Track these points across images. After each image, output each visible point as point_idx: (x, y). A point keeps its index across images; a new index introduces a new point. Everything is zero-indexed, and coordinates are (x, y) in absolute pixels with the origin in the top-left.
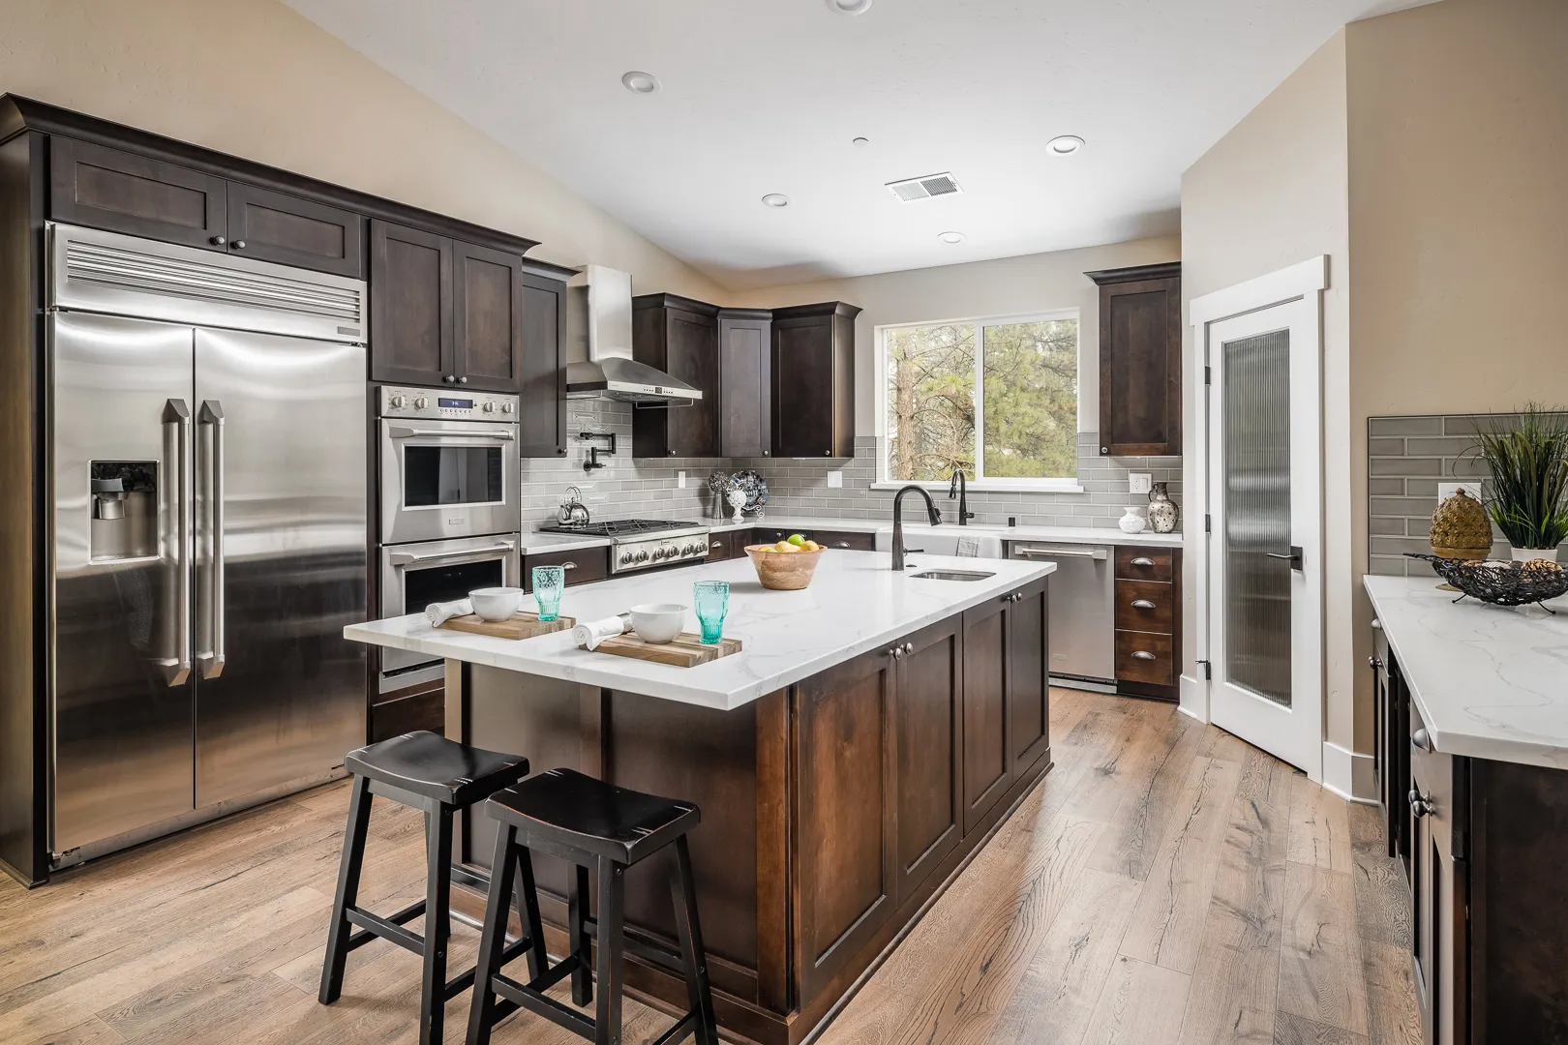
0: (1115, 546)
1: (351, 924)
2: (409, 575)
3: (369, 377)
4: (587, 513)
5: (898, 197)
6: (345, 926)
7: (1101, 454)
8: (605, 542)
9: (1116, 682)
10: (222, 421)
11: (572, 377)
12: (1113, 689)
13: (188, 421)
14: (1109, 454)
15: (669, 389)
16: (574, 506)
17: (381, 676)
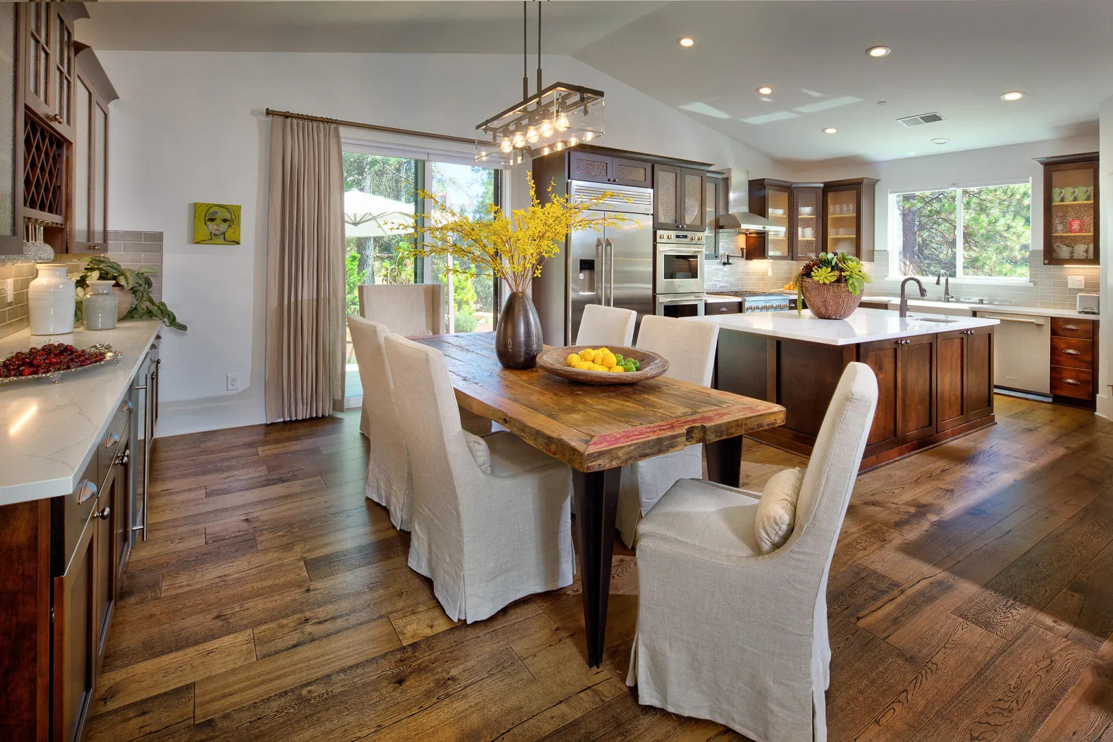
0: (1051, 318)
2: (665, 306)
3: (653, 227)
5: (905, 125)
7: (1044, 264)
8: (738, 299)
9: (1052, 396)
10: (613, 245)
11: (722, 222)
12: (1050, 400)
13: (604, 245)
14: (1049, 264)
15: (770, 227)
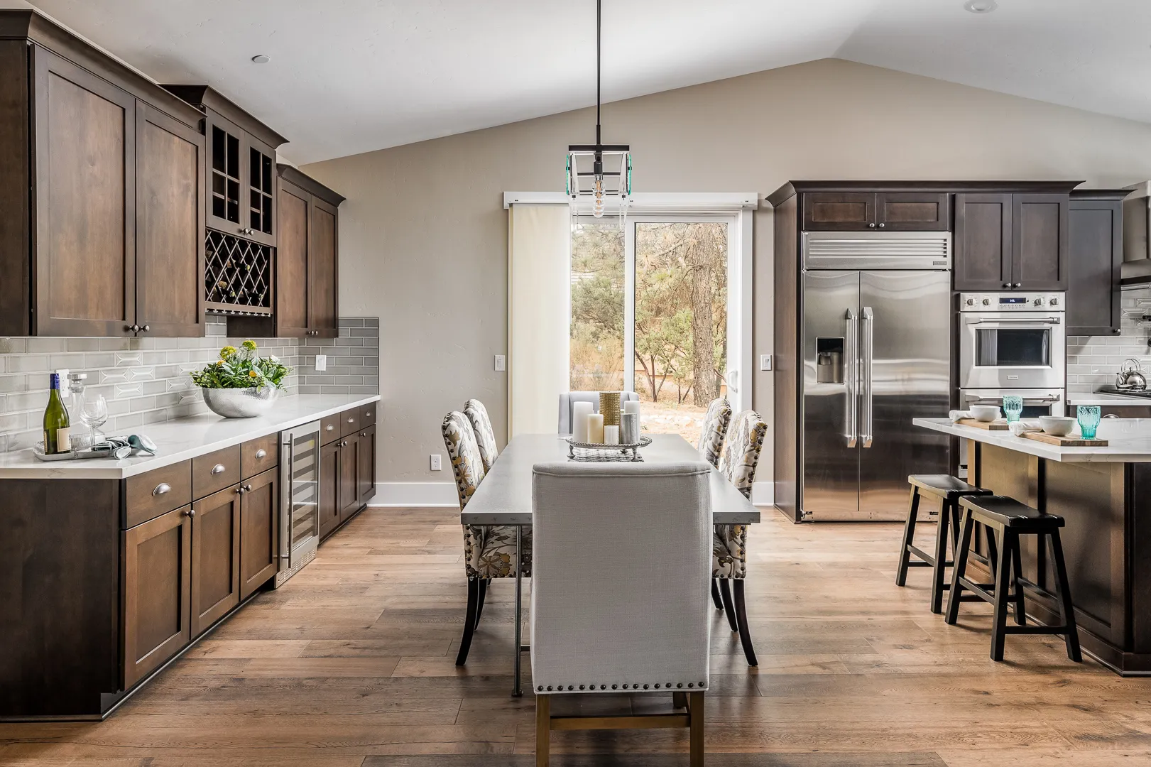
1: (910, 553)
3: (953, 288)
4: (1144, 381)
6: (906, 555)
11: (1126, 273)
16: (1131, 374)
17: (960, 467)
